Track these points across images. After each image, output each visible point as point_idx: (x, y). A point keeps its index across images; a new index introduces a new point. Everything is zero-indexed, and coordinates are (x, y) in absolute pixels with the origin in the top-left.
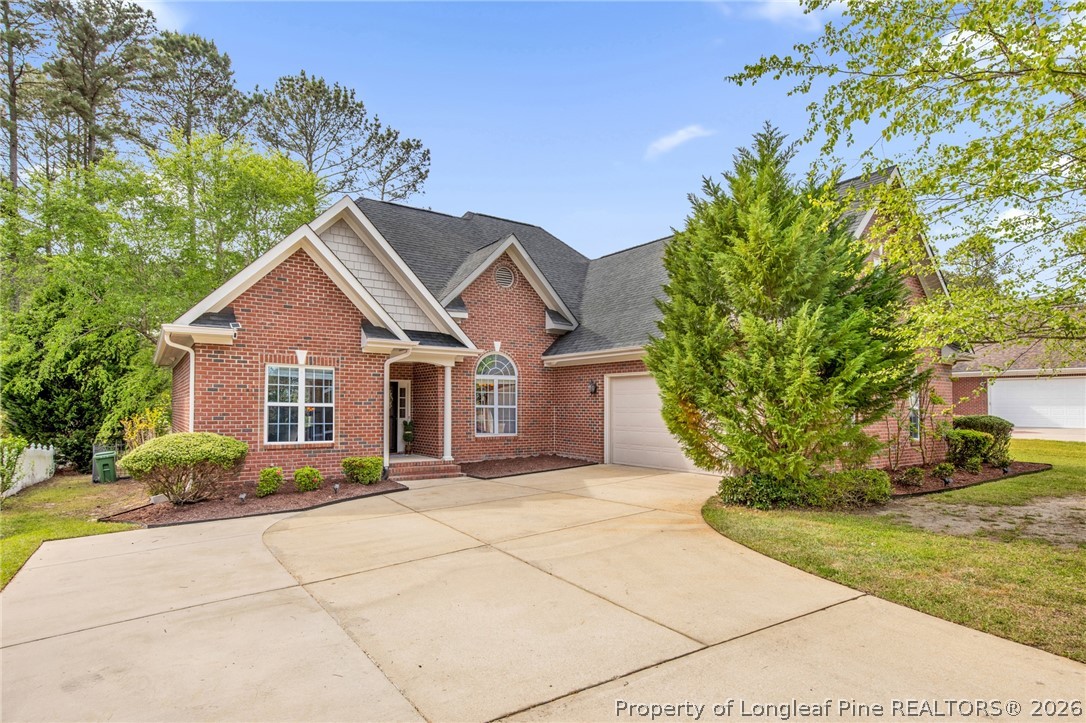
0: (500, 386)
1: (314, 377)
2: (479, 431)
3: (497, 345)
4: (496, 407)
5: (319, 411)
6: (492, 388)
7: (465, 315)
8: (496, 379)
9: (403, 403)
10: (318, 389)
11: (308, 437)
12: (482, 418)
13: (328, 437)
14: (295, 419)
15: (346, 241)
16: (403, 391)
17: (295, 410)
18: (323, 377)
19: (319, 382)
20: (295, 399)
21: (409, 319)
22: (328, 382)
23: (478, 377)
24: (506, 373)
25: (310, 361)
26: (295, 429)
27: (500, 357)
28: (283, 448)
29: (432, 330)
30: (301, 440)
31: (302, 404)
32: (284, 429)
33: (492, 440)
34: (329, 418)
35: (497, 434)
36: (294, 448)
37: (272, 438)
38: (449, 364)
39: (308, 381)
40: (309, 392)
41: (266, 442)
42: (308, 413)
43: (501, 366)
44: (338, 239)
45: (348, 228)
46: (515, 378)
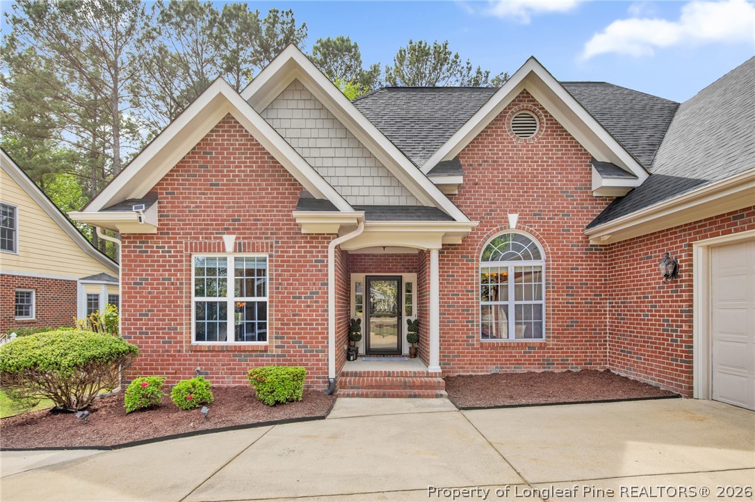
0: (518, 275)
1: (245, 266)
2: (484, 335)
3: (513, 219)
4: (512, 303)
5: (250, 306)
6: (505, 278)
7: (459, 180)
8: (511, 266)
9: (409, 299)
10: (250, 281)
11: (239, 336)
12: (491, 318)
13: (262, 337)
14: (224, 317)
15: (301, 105)
17: (224, 306)
18: (255, 266)
19: (250, 272)
20: (223, 293)
21: (379, 191)
22: (261, 272)
23: (483, 265)
24: (527, 257)
25: (239, 248)
26: (224, 327)
27: (516, 237)
28: (211, 350)
29: (411, 203)
30: (231, 340)
31: (231, 299)
32: (212, 327)
33: (504, 346)
34: (262, 315)
35: (512, 338)
36: (222, 350)
37: (200, 337)
38: (434, 246)
39: (238, 272)
40: (239, 284)
41: (194, 342)
42: (238, 309)
43: (518, 248)
44: (292, 104)
45: (304, 89)
46: (541, 263)
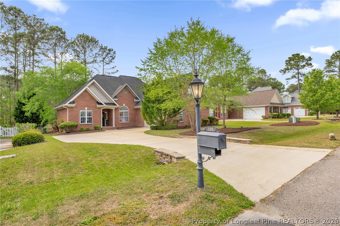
0: (125, 112)
1: (88, 112)
2: (120, 121)
3: (124, 105)
4: (124, 116)
5: (89, 118)
6: (123, 113)
7: (117, 99)
8: (124, 111)
9: (106, 116)
10: (89, 114)
11: (87, 122)
12: (121, 119)
13: (91, 122)
14: (85, 119)
15: (94, 87)
16: (106, 114)
17: (85, 118)
18: (90, 112)
19: (89, 113)
20: (85, 116)
21: (106, 101)
22: (91, 113)
23: (120, 111)
24: (126, 110)
25: (88, 109)
26: (85, 121)
27: (125, 107)
28: (83, 124)
29: (110, 102)
30: (86, 123)
31: (86, 117)
32: (83, 121)
33: (123, 123)
34: (91, 119)
35: (124, 122)
36: (85, 124)
37: (81, 122)
38: (114, 109)
39: (87, 113)
40: (87, 115)
41: (80, 123)
42: (87, 118)
43: (125, 109)
44: (92, 87)
45: (94, 84)
46: (128, 111)
